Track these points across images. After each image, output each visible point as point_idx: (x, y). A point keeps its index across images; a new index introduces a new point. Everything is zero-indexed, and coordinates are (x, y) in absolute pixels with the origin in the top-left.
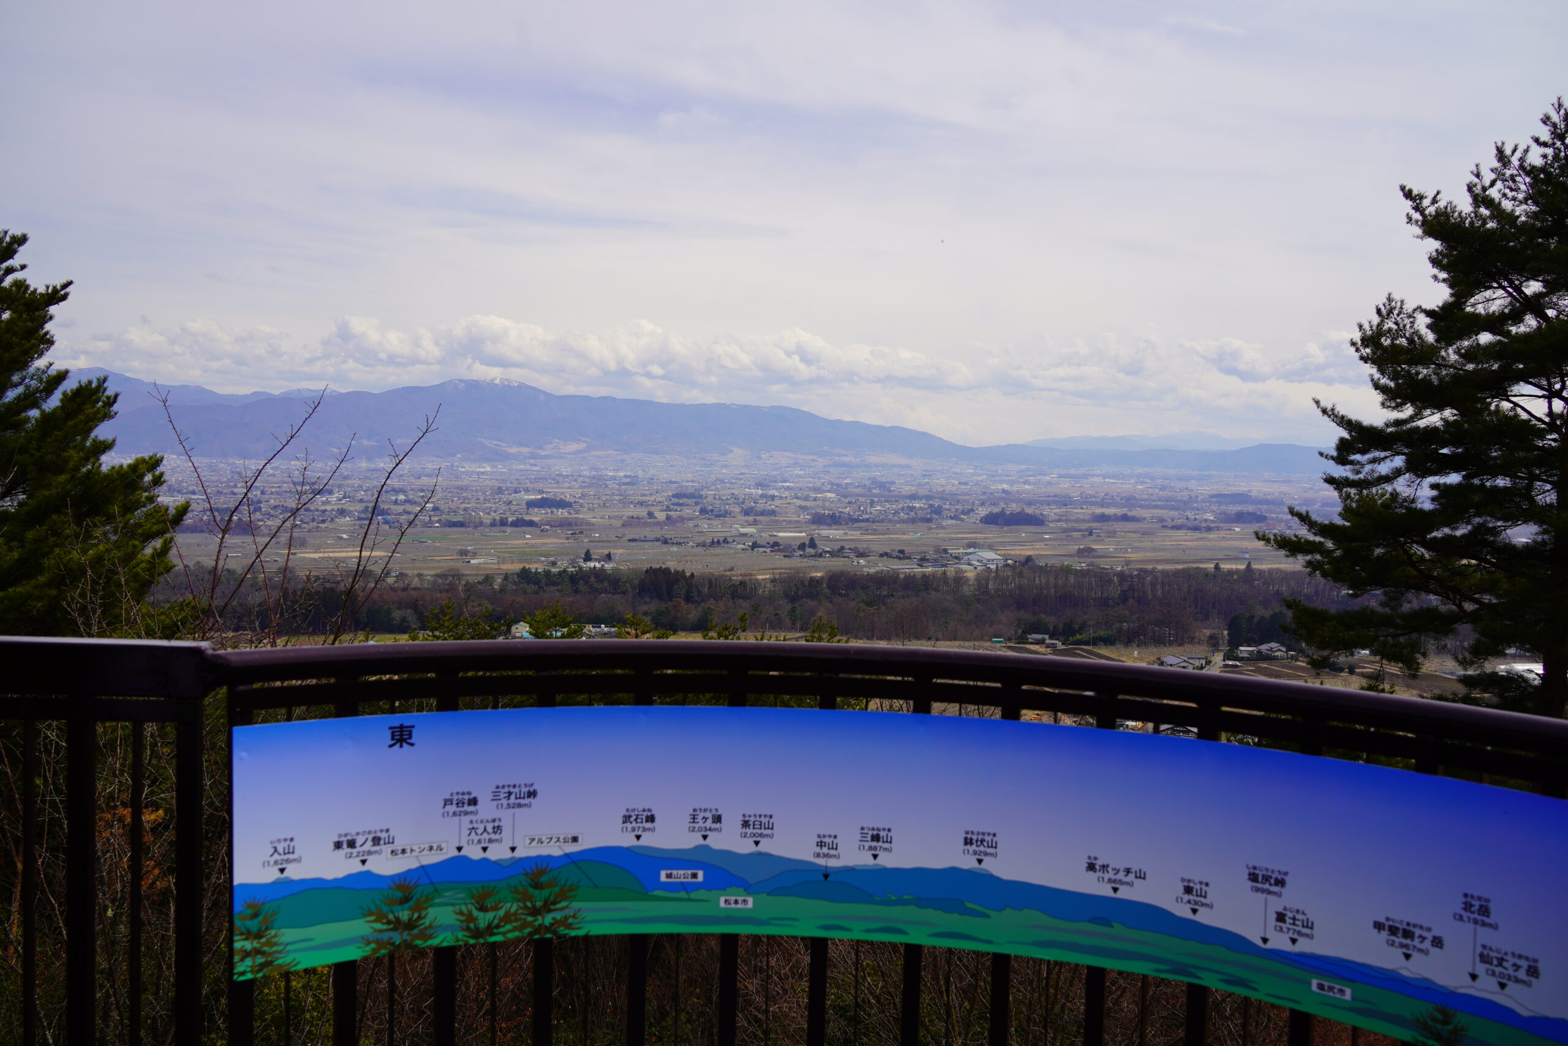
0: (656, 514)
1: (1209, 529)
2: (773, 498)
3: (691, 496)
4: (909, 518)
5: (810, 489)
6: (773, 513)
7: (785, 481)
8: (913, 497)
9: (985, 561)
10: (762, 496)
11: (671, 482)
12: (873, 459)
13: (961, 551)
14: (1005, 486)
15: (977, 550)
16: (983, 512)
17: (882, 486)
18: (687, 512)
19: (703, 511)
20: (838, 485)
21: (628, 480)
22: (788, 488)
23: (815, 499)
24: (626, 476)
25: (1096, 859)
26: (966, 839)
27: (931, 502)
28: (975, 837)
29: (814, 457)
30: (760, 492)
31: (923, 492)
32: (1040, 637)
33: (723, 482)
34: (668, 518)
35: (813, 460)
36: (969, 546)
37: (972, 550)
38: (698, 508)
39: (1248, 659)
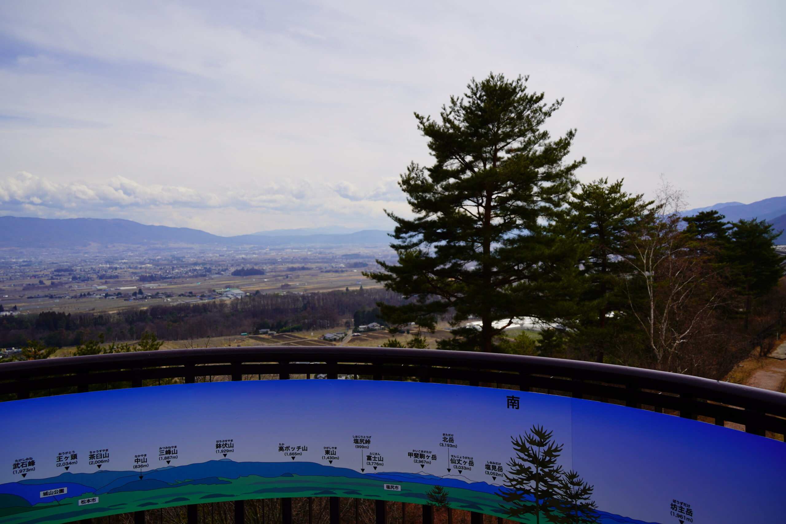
0: (45, 282)
1: (342, 271)
2: (116, 269)
3: (66, 270)
4: (194, 275)
5: (137, 263)
6: (117, 277)
7: (123, 259)
8: (196, 264)
9: (235, 295)
10: (110, 268)
11: (53, 263)
12: (172, 245)
13: (223, 290)
14: (244, 256)
15: (231, 289)
16: (233, 270)
17: (178, 259)
18: (64, 279)
19: (74, 278)
20: (153, 260)
21: (25, 264)
22: (125, 263)
23: (141, 268)
24: (24, 261)
25: (283, 444)
26: (217, 445)
27: (205, 266)
28: (222, 443)
29: (139, 246)
30: (108, 266)
31: (200, 261)
32: (265, 330)
33: (85, 261)
34: (52, 283)
35: (138, 247)
36: (227, 287)
37: (228, 289)
38: (71, 277)
39: (364, 331)
